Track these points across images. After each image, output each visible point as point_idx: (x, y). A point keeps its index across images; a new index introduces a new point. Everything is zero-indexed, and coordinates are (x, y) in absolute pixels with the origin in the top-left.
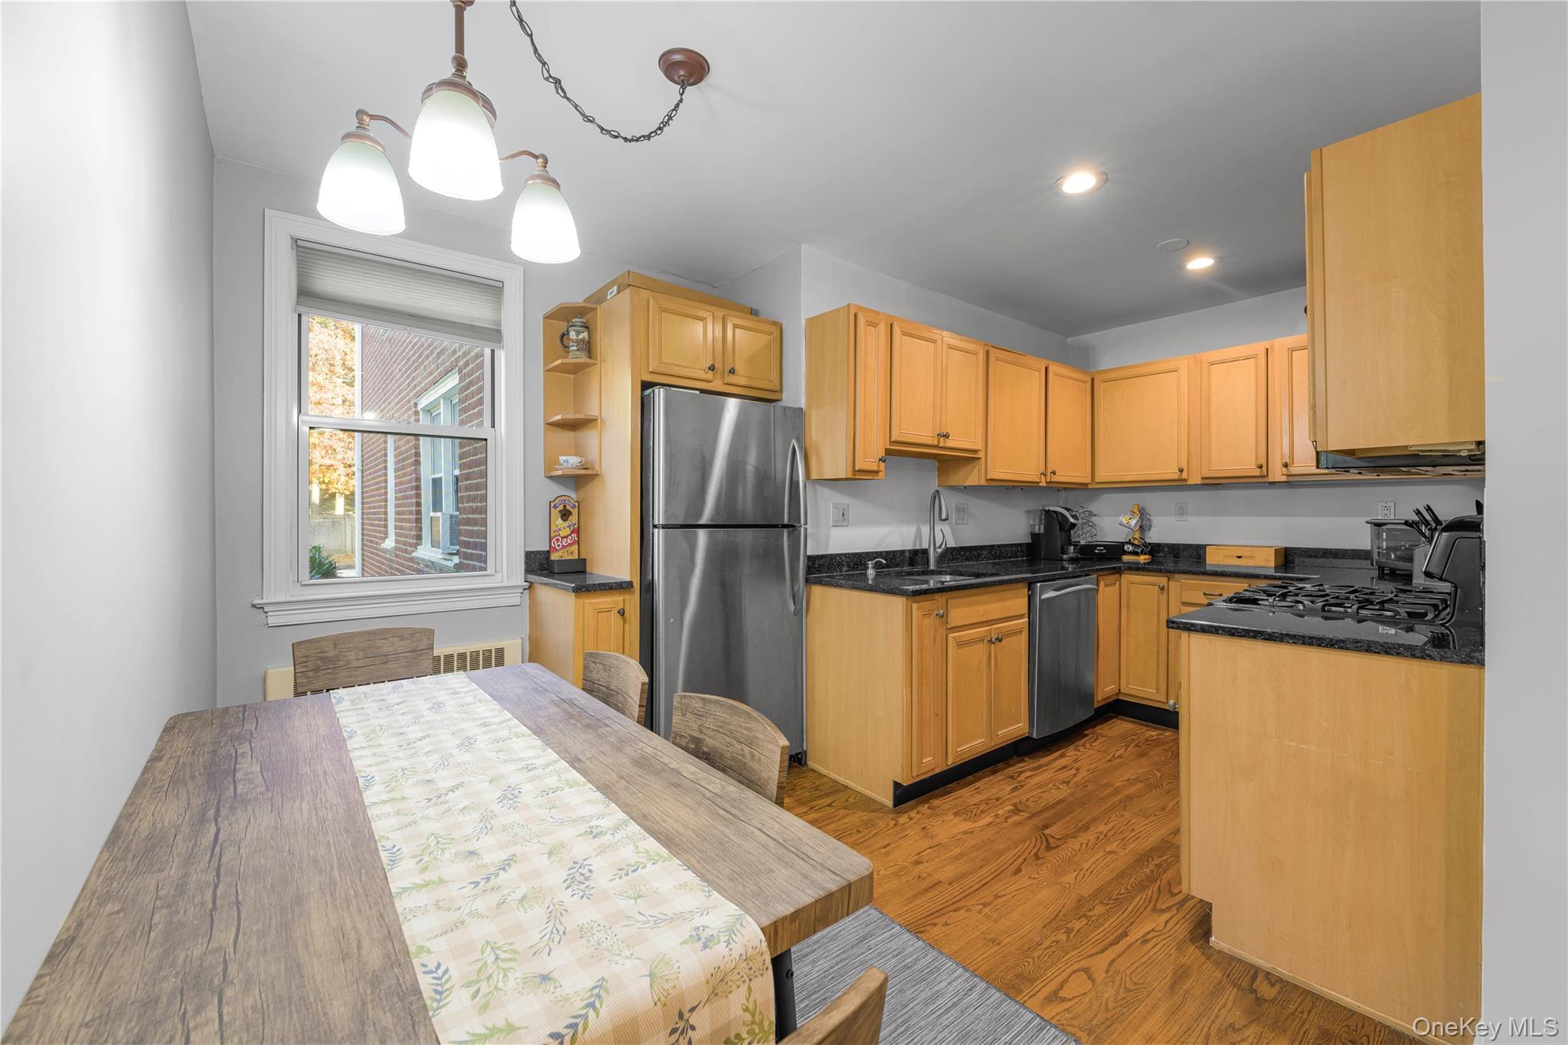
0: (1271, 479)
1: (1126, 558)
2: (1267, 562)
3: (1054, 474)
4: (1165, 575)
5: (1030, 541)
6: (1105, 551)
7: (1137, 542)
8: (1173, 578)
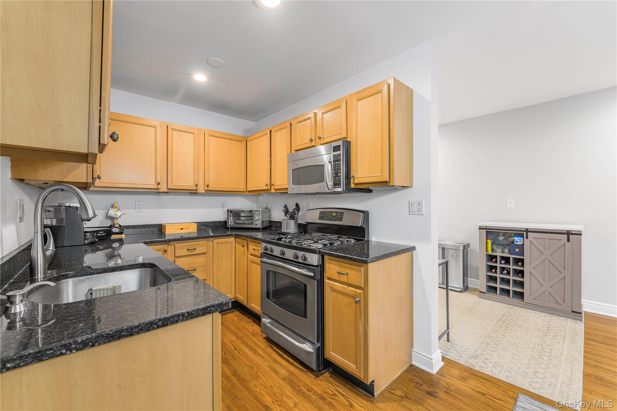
0: (198, 191)
1: (113, 237)
2: (193, 230)
3: (99, 179)
4: (165, 243)
6: (104, 234)
7: (117, 226)
8: (169, 244)
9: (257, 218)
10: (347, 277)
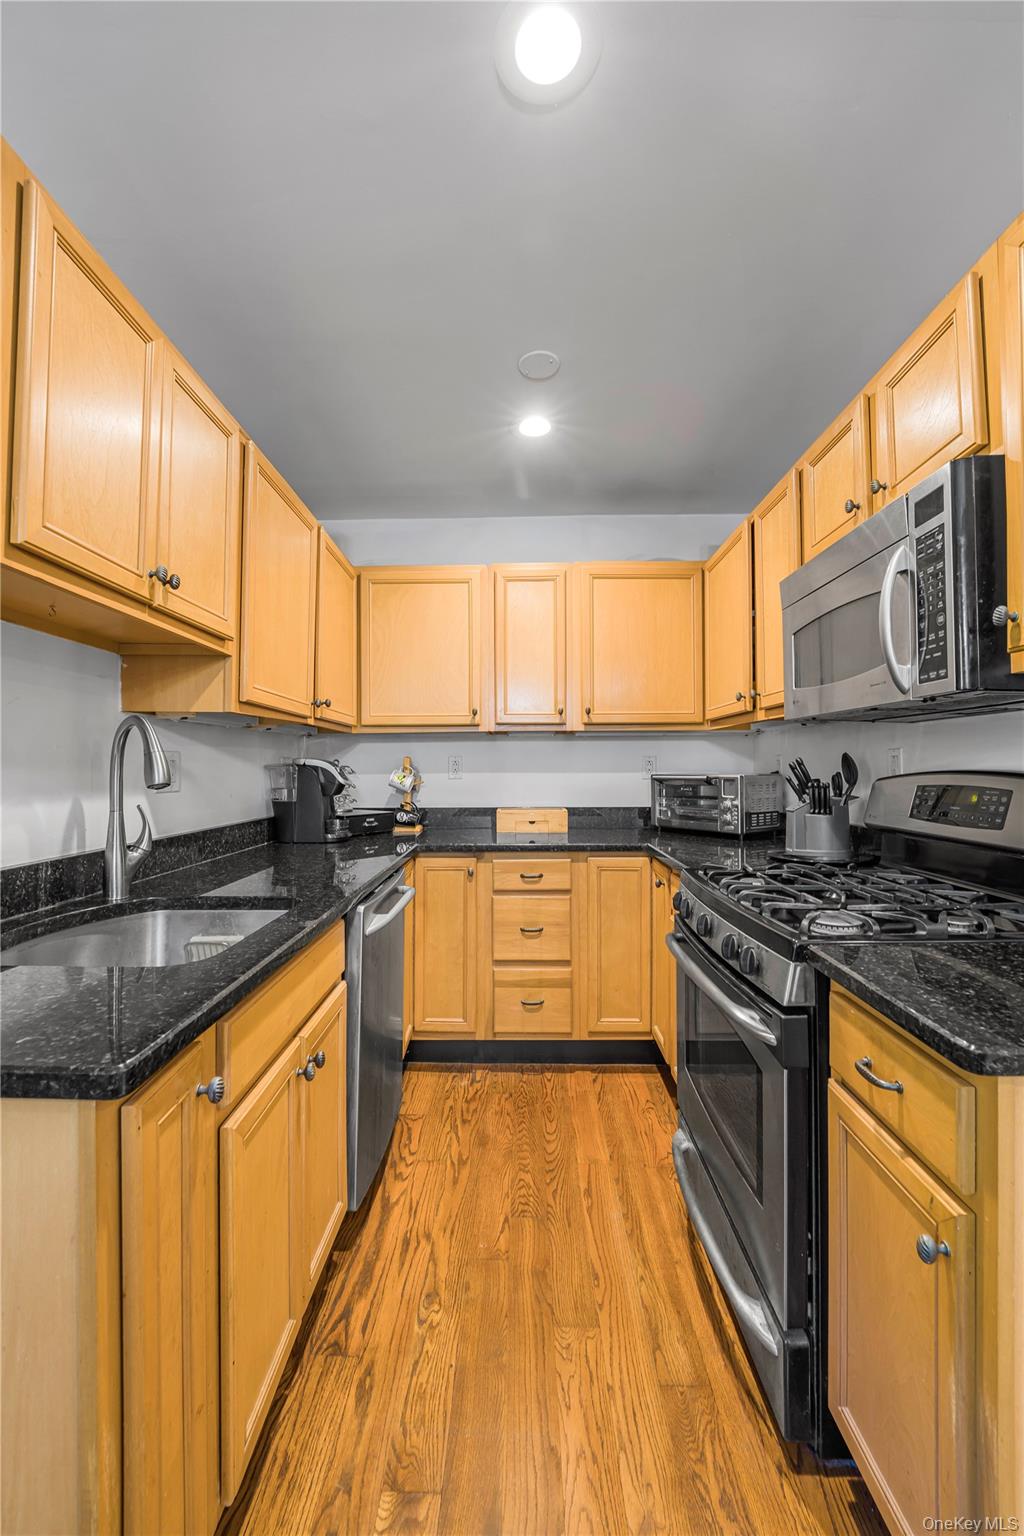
0: (568, 728)
1: (398, 831)
2: (557, 826)
3: (328, 706)
4: (471, 854)
5: (272, 814)
6: (376, 823)
7: (408, 808)
8: (482, 858)
9: (728, 803)
10: (901, 1101)
